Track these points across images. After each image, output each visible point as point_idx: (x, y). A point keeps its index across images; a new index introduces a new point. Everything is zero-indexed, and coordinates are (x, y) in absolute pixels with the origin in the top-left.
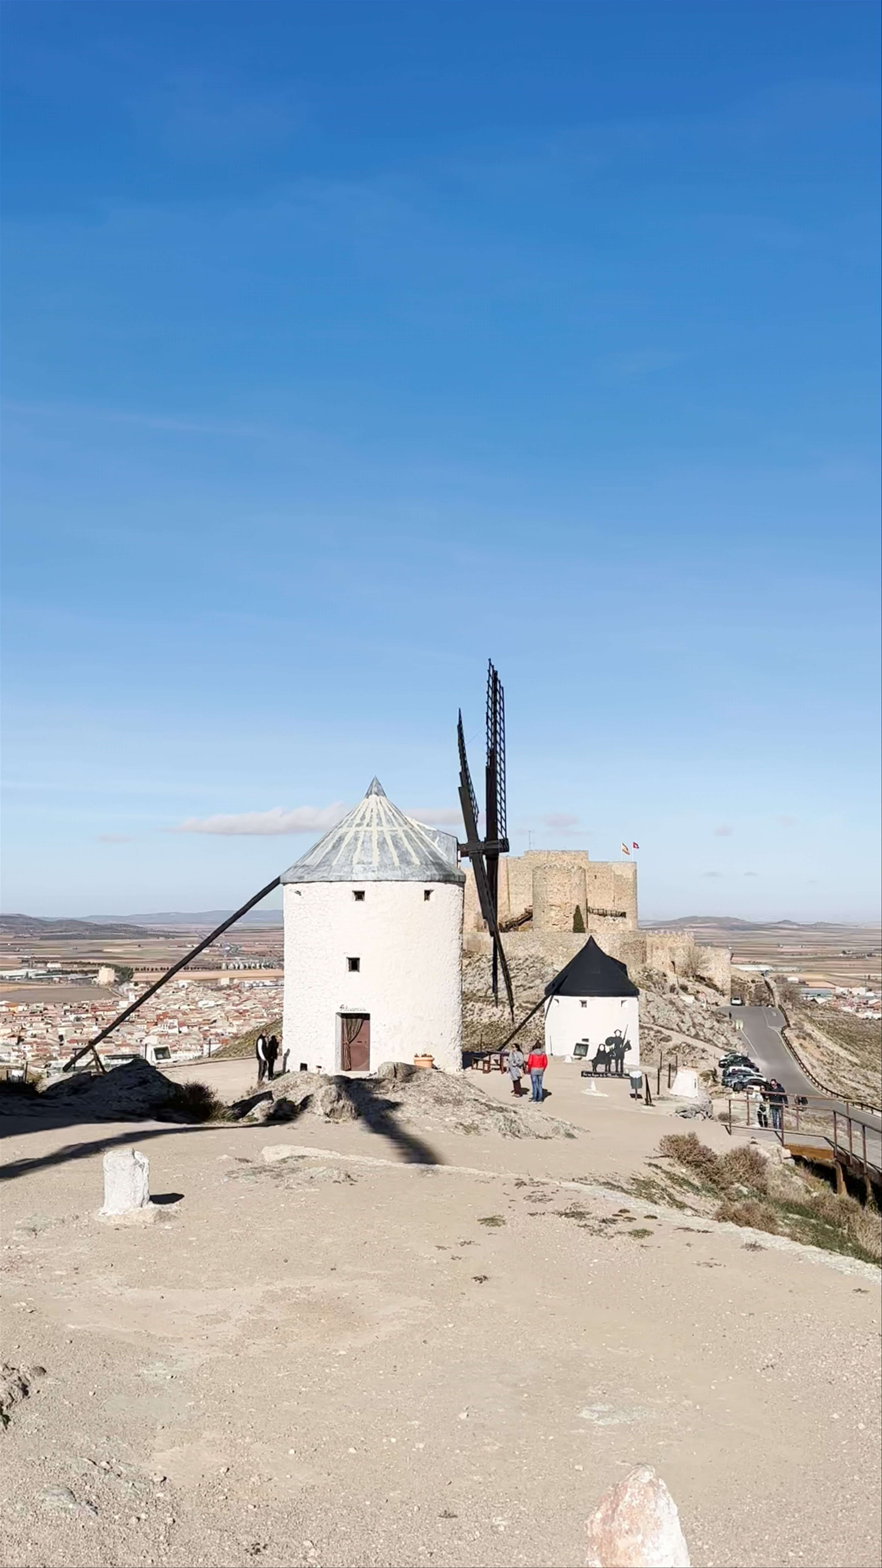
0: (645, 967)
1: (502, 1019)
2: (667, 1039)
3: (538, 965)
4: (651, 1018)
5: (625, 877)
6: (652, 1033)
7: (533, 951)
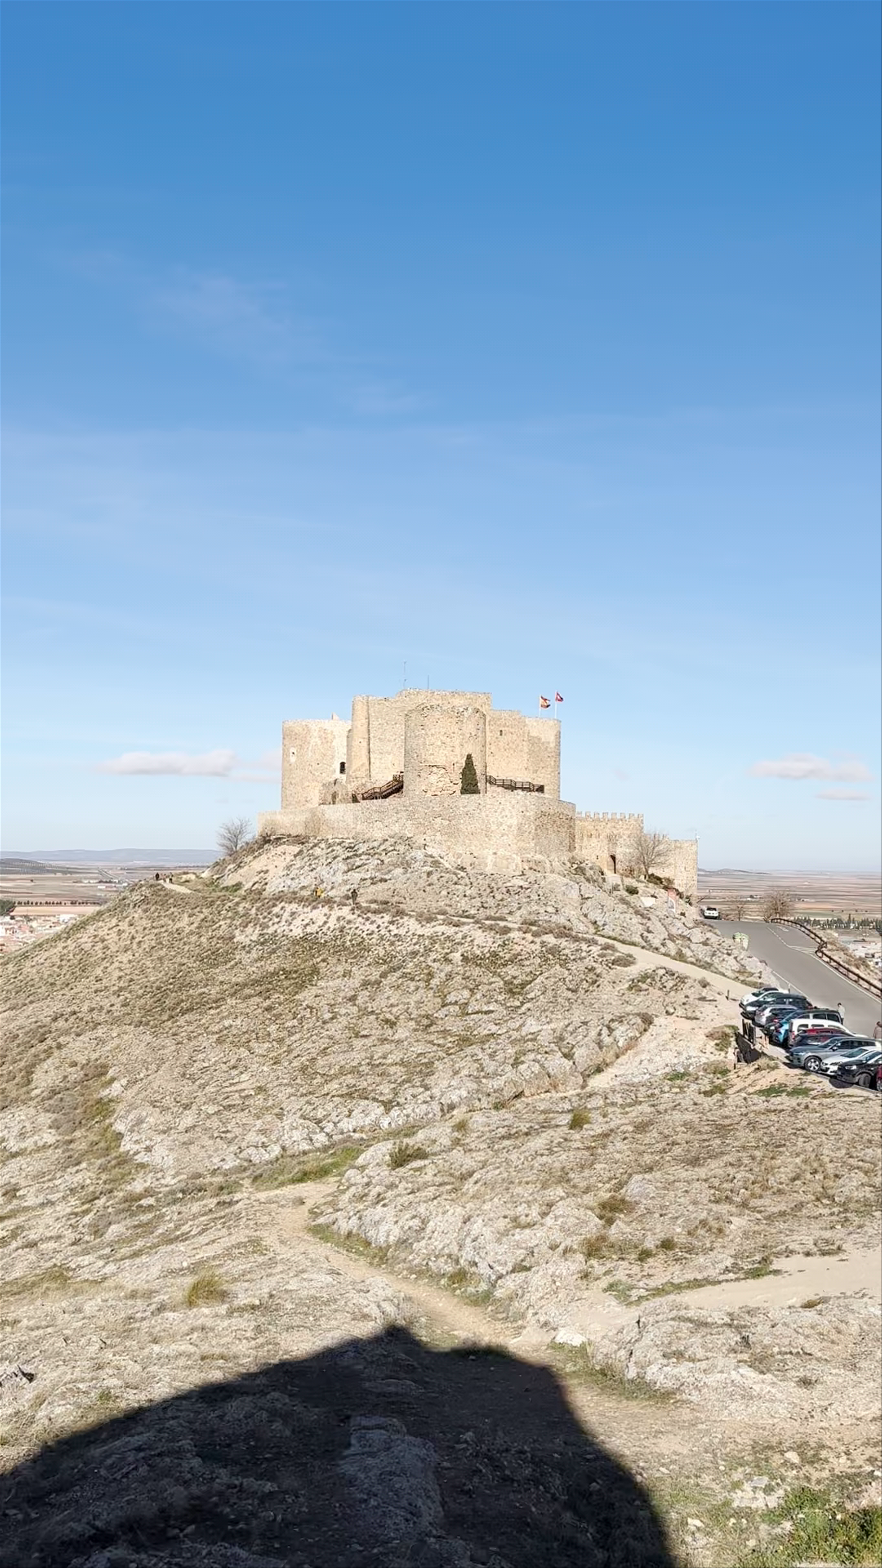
0: (573, 858)
1: (325, 929)
2: (627, 961)
3: (402, 848)
4: (590, 926)
5: (543, 740)
6: (596, 950)
7: (396, 828)
